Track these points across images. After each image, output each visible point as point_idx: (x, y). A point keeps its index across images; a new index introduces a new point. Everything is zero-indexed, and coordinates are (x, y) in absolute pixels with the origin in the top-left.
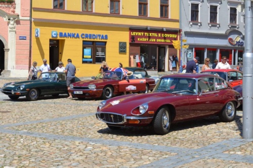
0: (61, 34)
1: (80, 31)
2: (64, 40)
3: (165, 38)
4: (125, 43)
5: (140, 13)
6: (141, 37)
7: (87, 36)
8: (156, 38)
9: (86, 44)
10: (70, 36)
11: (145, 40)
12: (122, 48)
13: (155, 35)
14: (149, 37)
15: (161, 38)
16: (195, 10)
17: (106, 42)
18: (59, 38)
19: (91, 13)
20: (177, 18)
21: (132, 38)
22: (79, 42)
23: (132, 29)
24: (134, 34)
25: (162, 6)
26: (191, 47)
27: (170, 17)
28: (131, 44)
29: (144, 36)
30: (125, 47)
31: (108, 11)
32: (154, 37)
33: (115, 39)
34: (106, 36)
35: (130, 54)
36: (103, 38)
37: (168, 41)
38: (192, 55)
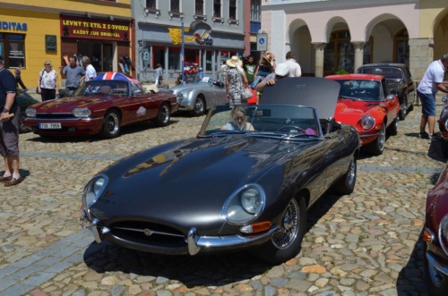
3: (112, 31)
4: (55, 37)
6: (78, 28)
8: (100, 30)
11: (83, 32)
12: (50, 45)
13: (99, 26)
14: (90, 29)
15: (106, 30)
17: (24, 35)
20: (128, 2)
21: (65, 30)
23: (64, 16)
24: (67, 23)
26: (148, 45)
27: (117, 1)
28: (63, 39)
29: (82, 28)
30: (55, 44)
32: (96, 29)
33: (39, 31)
34: (25, 25)
35: (63, 54)
36: (19, 27)
37: (117, 35)
38: (149, 56)
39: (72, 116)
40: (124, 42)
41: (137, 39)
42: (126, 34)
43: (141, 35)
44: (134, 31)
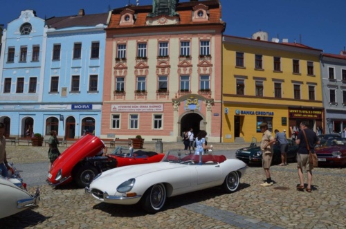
0: (242, 112)
1: (255, 110)
2: (243, 117)
3: (313, 114)
4: (286, 118)
5: (295, 96)
6: (296, 113)
7: (259, 113)
8: (307, 114)
9: (259, 119)
10: (248, 113)
11: (299, 115)
12: (284, 122)
13: (307, 112)
14: (302, 114)
15: (310, 114)
16: (332, 94)
17: (272, 118)
18: (240, 114)
19: (262, 97)
20: (321, 100)
21: (291, 114)
22: (254, 117)
23: (290, 108)
24: (292, 111)
25: (310, 92)
26: (332, 120)
27: (316, 99)
28: (290, 119)
29: (299, 113)
30: (286, 121)
31: (273, 95)
32: (305, 114)
33: (279, 115)
34: (273, 114)
35: (290, 126)
36: (270, 114)
37: (315, 116)
38: (332, 126)
39: (331, 155)
40: (319, 119)
41: (326, 118)
42: (320, 115)
43: (328, 116)
44: (324, 114)
